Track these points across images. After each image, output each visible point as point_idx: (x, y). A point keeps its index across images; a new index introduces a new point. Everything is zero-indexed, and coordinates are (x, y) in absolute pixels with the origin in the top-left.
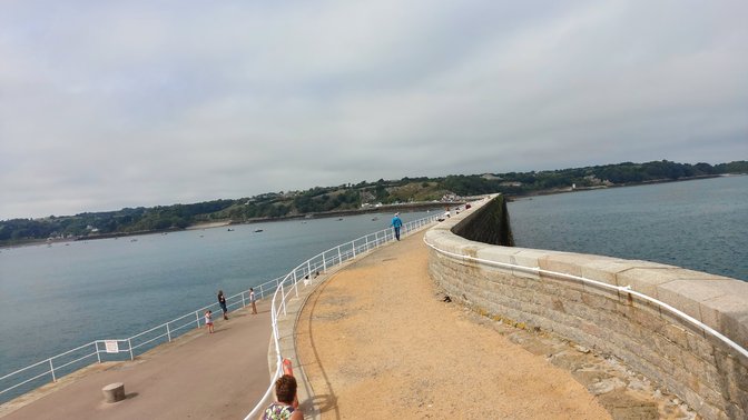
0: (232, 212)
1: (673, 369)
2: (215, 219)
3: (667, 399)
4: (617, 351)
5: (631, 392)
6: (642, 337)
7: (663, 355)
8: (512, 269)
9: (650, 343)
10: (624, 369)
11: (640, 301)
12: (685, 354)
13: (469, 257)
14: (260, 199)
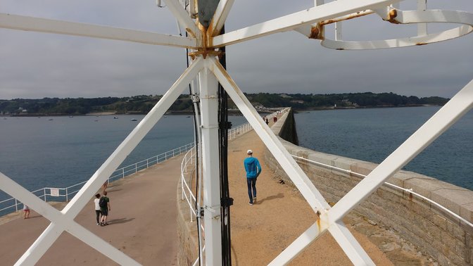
0: (117, 106)
1: (433, 241)
2: (106, 110)
3: (425, 258)
4: (395, 226)
5: (404, 252)
6: (415, 220)
7: (427, 232)
8: (332, 169)
9: (419, 224)
10: (398, 237)
11: (417, 199)
12: (443, 233)
13: (302, 158)
14: (137, 98)
